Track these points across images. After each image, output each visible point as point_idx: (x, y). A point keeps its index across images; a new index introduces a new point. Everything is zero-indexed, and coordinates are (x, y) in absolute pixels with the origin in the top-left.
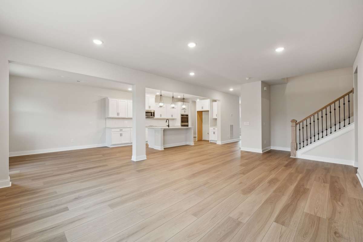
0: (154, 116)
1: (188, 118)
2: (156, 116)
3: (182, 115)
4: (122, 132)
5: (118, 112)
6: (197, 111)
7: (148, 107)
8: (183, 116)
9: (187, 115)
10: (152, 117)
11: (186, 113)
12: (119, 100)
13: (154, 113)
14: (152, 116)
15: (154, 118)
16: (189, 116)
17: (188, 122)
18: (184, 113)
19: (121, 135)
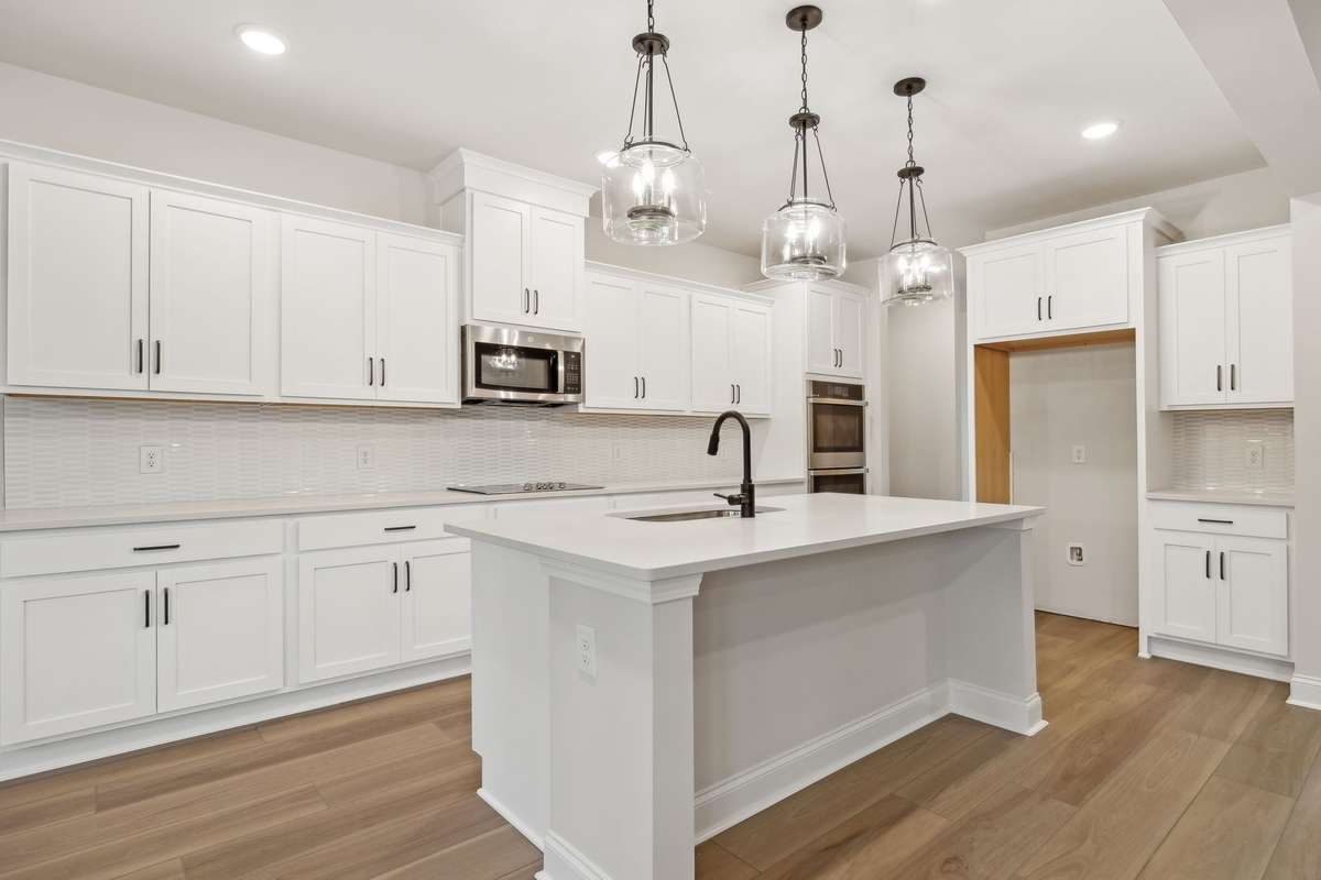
0: (575, 387)
1: (858, 412)
2: (601, 391)
3: (818, 388)
4: (167, 578)
5: (140, 333)
6: (977, 347)
7: (518, 301)
8: (825, 395)
9: (856, 391)
10: (560, 398)
11: (845, 375)
12: (162, 196)
13: (575, 360)
14: (553, 388)
15: (581, 409)
16: (868, 394)
17: (859, 447)
18: (830, 373)
19: (156, 609)
